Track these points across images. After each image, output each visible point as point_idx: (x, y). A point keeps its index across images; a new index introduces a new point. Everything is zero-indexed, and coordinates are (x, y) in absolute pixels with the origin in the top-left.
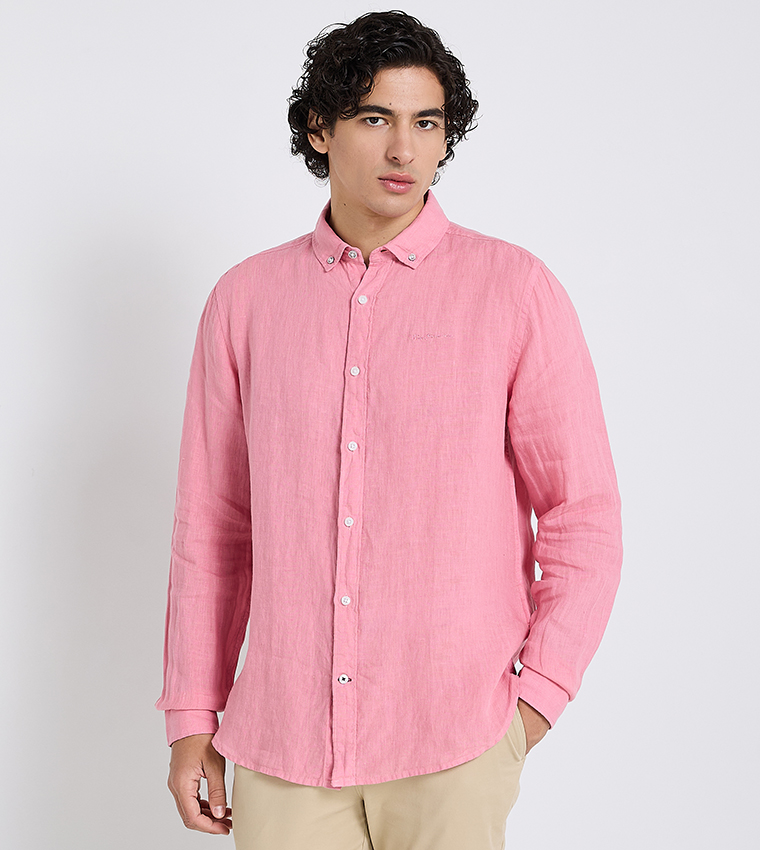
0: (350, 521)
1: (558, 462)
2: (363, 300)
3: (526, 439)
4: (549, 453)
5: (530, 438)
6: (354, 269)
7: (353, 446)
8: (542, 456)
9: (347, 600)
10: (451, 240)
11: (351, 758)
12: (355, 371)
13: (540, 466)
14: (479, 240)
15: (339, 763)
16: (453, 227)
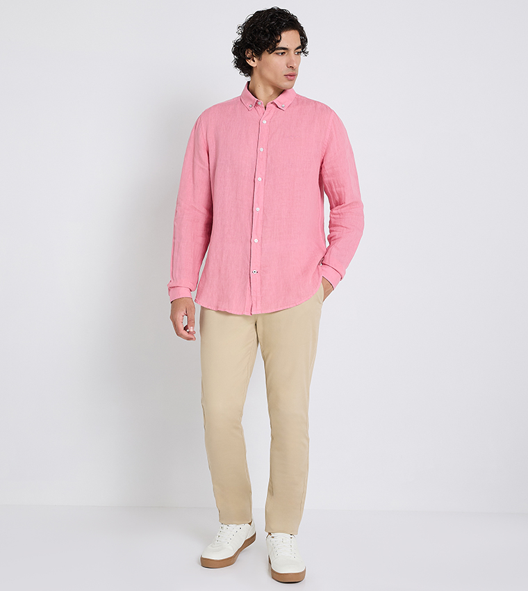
0: (258, 209)
1: (342, 188)
2: (265, 122)
3: (330, 179)
4: (338, 184)
5: (331, 179)
6: (260, 109)
7: (260, 179)
8: (335, 186)
9: (256, 241)
10: (298, 100)
11: (259, 303)
12: (262, 150)
13: (334, 190)
14: (309, 101)
15: (254, 305)
16: (298, 95)
